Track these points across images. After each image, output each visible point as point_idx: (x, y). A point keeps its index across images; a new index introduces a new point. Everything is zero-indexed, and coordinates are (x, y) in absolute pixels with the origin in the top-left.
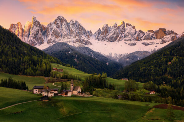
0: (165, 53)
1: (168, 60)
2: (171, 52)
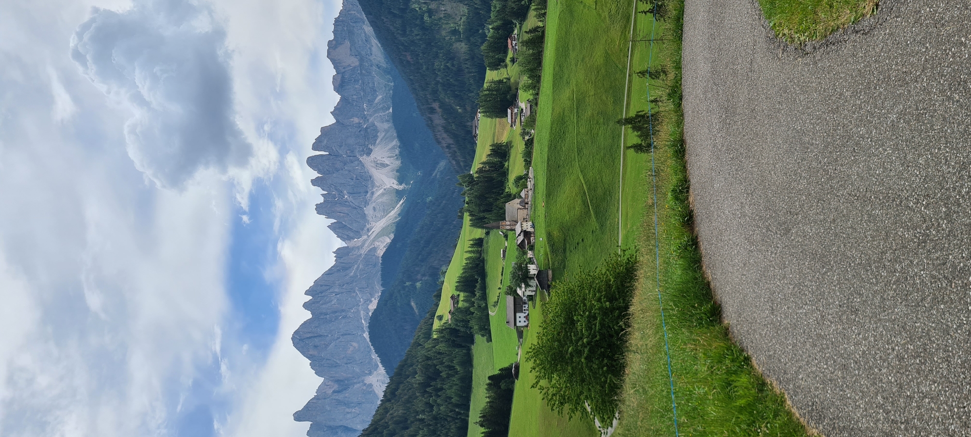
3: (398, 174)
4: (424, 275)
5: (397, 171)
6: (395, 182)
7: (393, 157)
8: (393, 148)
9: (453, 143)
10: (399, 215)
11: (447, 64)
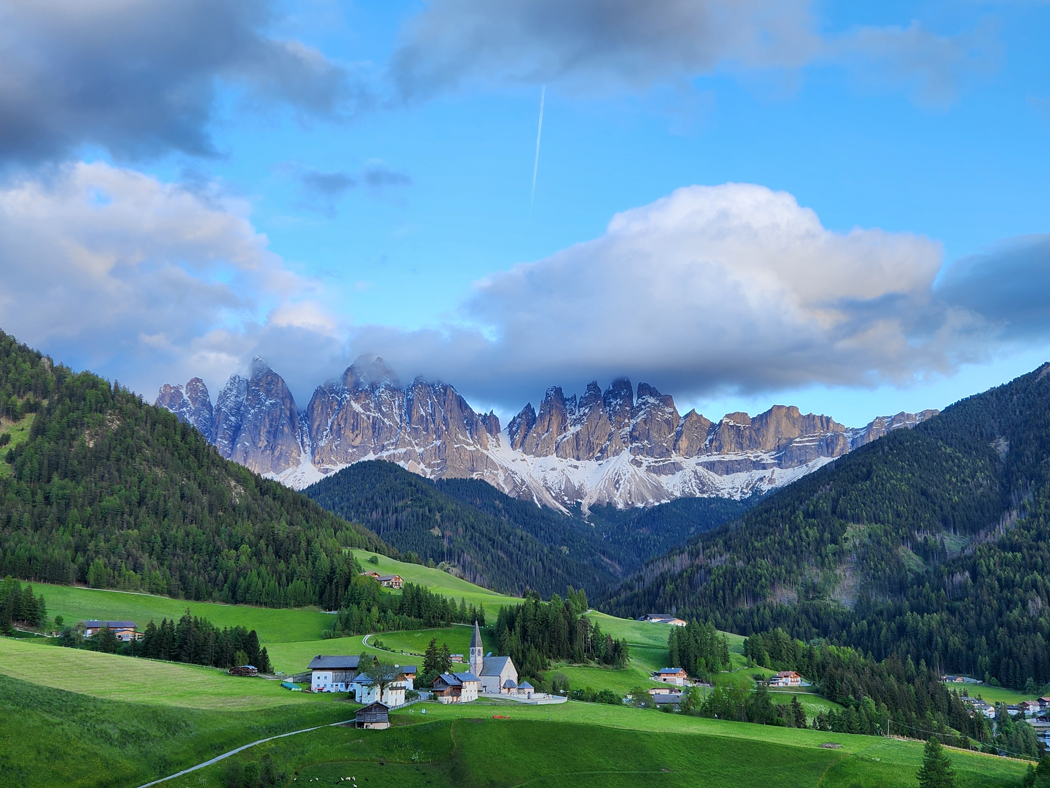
0: (812, 507)
1: (827, 535)
2: (835, 501)
3: (605, 505)
4: (451, 541)
5: (609, 504)
6: (593, 501)
7: (630, 498)
8: (643, 499)
9: (645, 586)
10: (544, 506)
11: (763, 580)
